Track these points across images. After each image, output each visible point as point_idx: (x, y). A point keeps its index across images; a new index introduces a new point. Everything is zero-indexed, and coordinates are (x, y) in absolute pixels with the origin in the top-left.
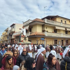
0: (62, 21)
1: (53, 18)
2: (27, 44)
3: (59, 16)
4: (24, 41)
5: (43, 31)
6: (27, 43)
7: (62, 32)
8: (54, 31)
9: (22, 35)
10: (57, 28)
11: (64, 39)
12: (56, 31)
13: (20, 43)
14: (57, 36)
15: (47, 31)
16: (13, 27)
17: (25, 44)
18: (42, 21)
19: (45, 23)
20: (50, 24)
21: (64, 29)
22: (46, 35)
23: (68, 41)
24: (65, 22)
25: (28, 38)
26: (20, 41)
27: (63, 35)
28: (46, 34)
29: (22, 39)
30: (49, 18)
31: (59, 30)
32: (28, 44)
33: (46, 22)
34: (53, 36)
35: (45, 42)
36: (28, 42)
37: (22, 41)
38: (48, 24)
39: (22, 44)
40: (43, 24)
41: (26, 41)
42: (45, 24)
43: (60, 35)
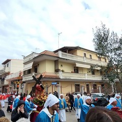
0: (85, 54)
1: (72, 50)
3: (80, 48)
5: (57, 71)
7: (86, 72)
10: (78, 65)
11: (90, 82)
12: (77, 70)
14: (79, 79)
15: (63, 71)
16: (6, 65)
18: (55, 55)
20: (67, 59)
21: (89, 67)
23: (95, 85)
24: (91, 55)
27: (88, 77)
28: (61, 76)
30: (65, 50)
31: (82, 69)
33: (60, 56)
34: (72, 78)
35: (60, 88)
38: (64, 59)
42: (60, 60)
43: (84, 76)
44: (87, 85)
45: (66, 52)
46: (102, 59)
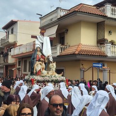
2: (52, 81)
6: (54, 79)
9: (39, 54)
13: (31, 77)
17: (48, 81)
32: (56, 82)
41: (50, 73)
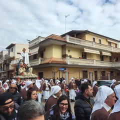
0: (94, 39)
1: (80, 34)
3: (89, 32)
4: (25, 73)
5: (64, 56)
6: (31, 77)
7: (95, 58)
8: (83, 56)
10: (86, 50)
11: (99, 69)
12: (85, 56)
13: (17, 77)
14: (87, 65)
15: (70, 57)
17: (27, 78)
18: (62, 39)
19: (66, 42)
20: (74, 44)
21: (98, 53)
22: (69, 63)
23: (104, 72)
24: (100, 40)
25: (32, 69)
26: (18, 74)
27: (96, 63)
28: (69, 61)
29: (21, 70)
30: (73, 34)
31: (91, 55)
32: (32, 79)
33: (68, 41)
34: (80, 64)
35: (67, 74)
36: (33, 75)
37: (21, 74)
38: (72, 44)
39: (21, 79)
40: (64, 43)
41: (29, 73)
42: (67, 45)
43: (92, 62)
44: (96, 72)
45: (73, 36)
46: (112, 45)
